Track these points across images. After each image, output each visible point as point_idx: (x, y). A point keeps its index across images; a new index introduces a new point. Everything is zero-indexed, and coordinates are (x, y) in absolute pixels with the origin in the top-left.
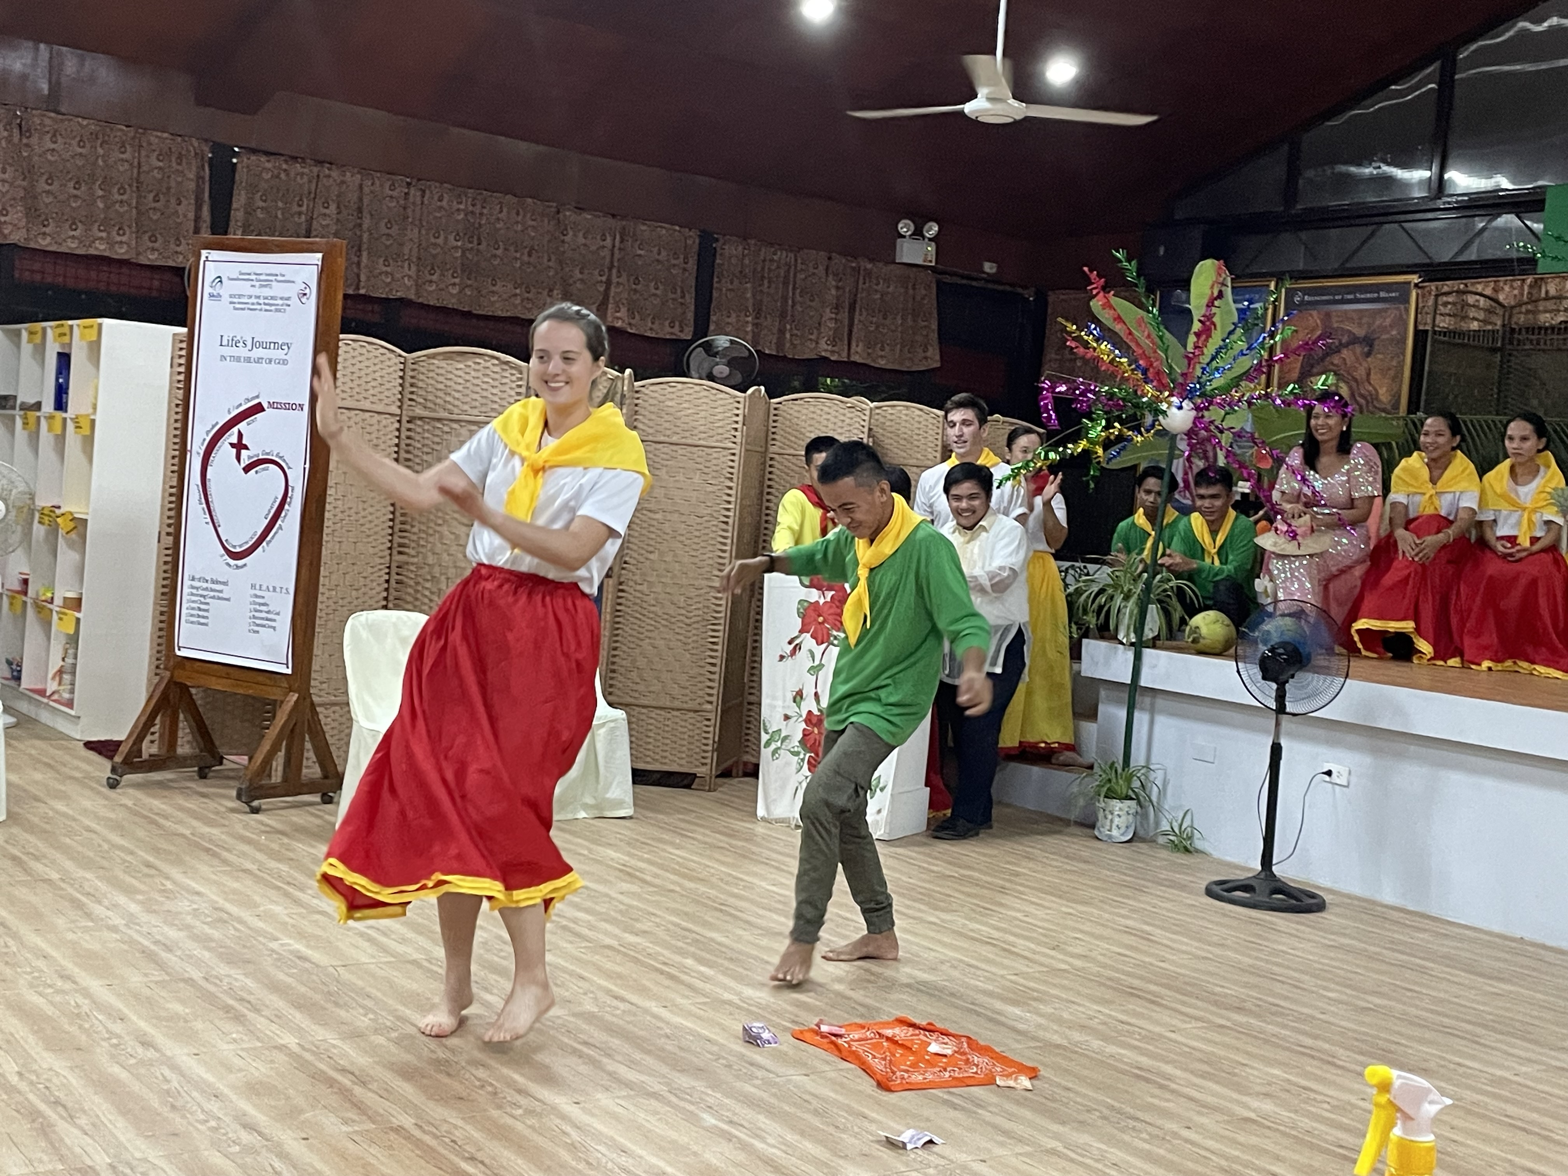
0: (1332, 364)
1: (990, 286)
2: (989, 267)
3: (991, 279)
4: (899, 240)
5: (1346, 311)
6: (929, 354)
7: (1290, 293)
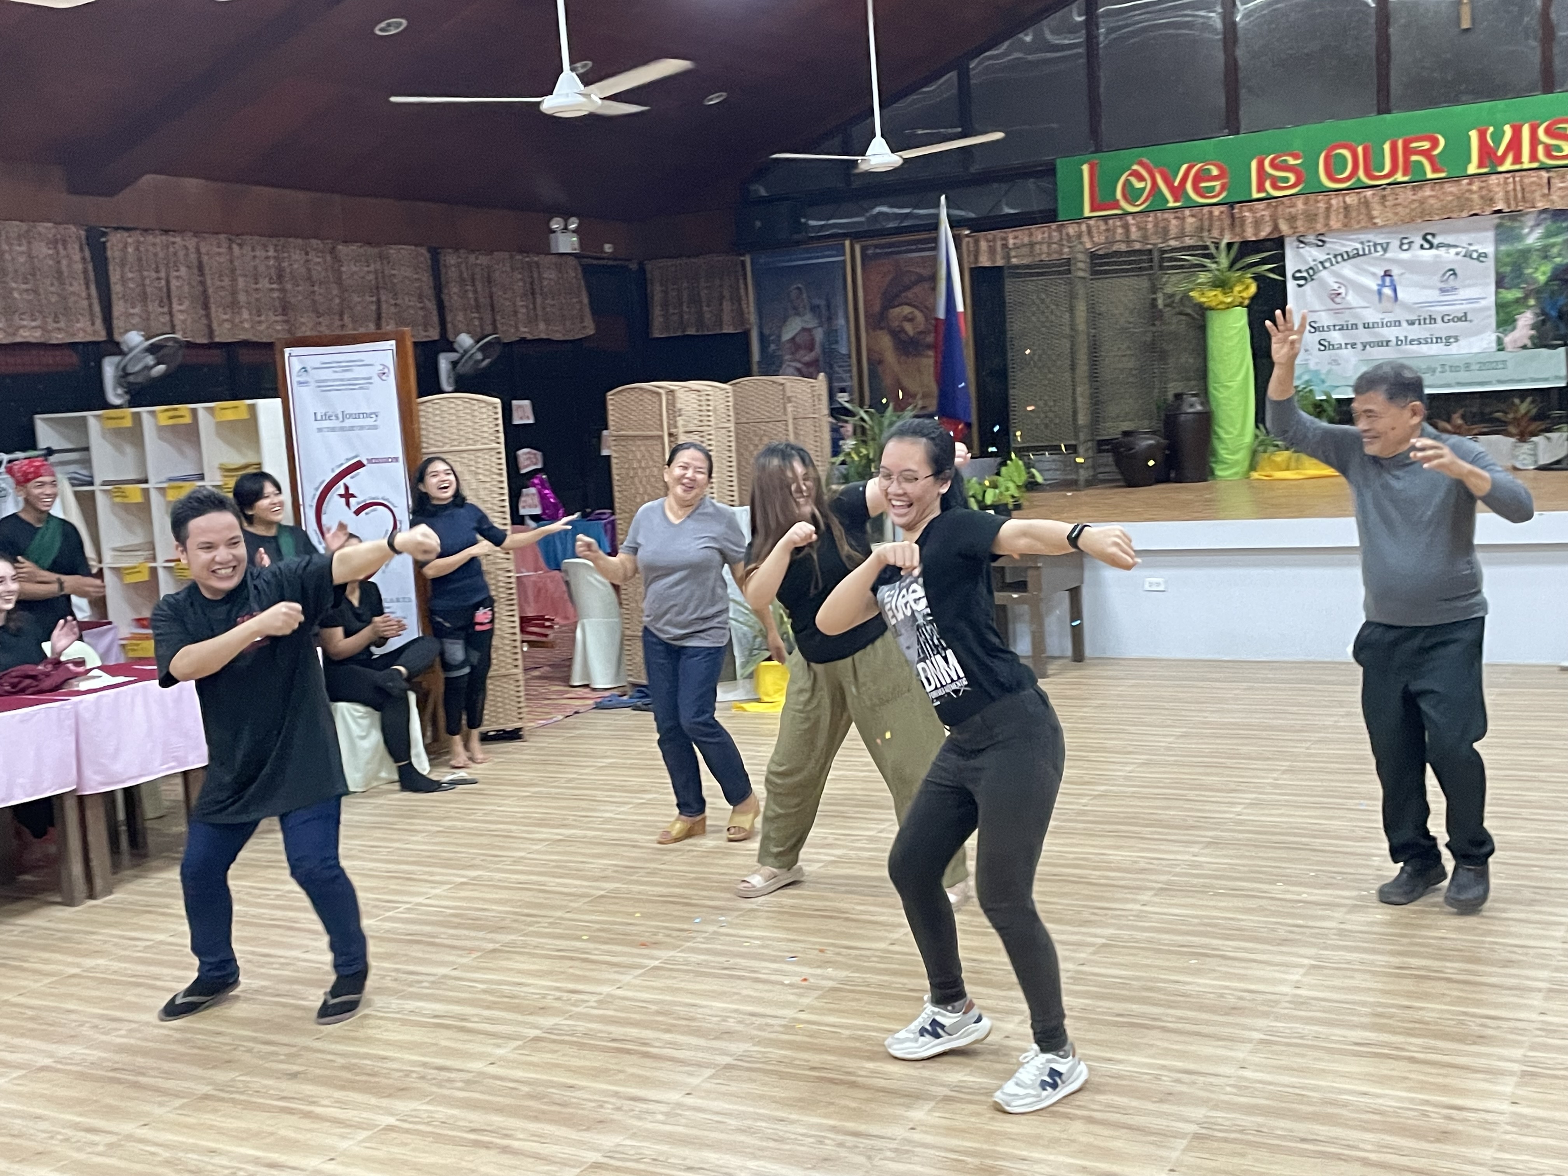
0: (907, 297)
1: (611, 263)
2: (608, 248)
3: (613, 257)
4: (552, 235)
5: (911, 259)
6: (585, 324)
7: (864, 250)
